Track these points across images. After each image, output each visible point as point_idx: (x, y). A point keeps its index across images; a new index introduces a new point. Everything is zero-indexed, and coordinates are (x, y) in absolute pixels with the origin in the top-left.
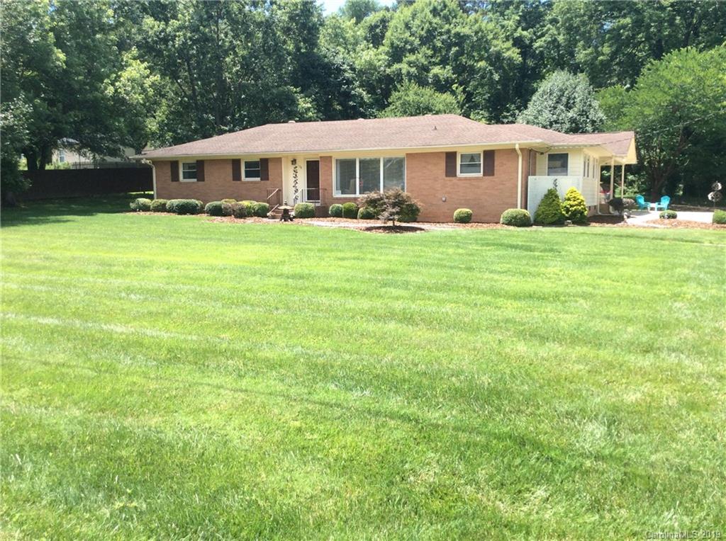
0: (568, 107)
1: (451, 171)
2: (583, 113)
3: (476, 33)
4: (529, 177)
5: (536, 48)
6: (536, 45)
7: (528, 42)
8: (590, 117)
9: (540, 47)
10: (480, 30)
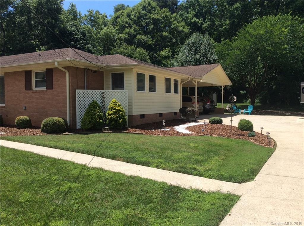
0: (196, 52)
1: (28, 87)
2: (204, 56)
3: (164, 18)
4: (77, 90)
5: (204, 28)
6: (204, 26)
7: (199, 25)
8: (208, 58)
9: (205, 27)
10: (166, 16)
